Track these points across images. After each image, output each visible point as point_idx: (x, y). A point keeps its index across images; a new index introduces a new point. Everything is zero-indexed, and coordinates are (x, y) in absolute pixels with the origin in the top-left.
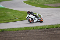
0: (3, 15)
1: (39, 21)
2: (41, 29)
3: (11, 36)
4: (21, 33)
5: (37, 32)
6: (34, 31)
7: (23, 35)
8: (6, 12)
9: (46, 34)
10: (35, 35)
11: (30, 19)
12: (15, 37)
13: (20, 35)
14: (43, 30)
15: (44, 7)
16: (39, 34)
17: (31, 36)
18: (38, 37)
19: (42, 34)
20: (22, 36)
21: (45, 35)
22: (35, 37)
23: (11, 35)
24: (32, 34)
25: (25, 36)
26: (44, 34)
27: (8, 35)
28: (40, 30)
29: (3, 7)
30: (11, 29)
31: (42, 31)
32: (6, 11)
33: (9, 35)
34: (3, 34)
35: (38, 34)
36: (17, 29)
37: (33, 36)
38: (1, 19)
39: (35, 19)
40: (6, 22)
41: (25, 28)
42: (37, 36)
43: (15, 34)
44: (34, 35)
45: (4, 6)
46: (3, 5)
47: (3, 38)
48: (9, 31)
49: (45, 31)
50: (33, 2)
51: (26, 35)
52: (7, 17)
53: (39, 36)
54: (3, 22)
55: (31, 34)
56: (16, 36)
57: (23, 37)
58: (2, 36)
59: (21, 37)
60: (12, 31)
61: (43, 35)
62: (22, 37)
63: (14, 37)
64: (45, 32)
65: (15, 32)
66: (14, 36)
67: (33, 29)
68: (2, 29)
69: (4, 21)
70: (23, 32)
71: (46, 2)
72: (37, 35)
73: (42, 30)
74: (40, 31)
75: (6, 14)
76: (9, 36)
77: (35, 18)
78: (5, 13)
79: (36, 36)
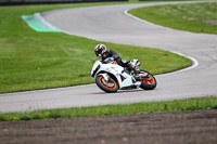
0: (55, 59)
1: (139, 83)
2: (193, 109)
3: (85, 135)
4: (122, 125)
5: (177, 119)
6: (168, 115)
7: (128, 130)
8: (65, 50)
9: (212, 128)
10: (170, 130)
11: (104, 75)
12: (100, 137)
13: (116, 130)
14: (200, 113)
15: (202, 31)
16: (185, 129)
17: (157, 135)
18: (182, 138)
19: (197, 129)
20: (125, 136)
21: (208, 132)
22: (172, 137)
23: (84, 132)
24: (160, 128)
25: (134, 136)
26: (204, 128)
27: (73, 129)
28: (190, 115)
29: (53, 29)
30: (84, 109)
31: (198, 117)
32: (66, 46)
33: (76, 131)
34: (54, 129)
35: (182, 127)
36: (106, 110)
37: (163, 134)
38: (48, 72)
39: (123, 78)
40: (65, 83)
41: (134, 104)
42: (180, 134)
43: (99, 128)
44: (166, 131)
45: (58, 27)
46: (53, 24)
47: (56, 142)
48: (78, 116)
49: (209, 117)
50: (164, 14)
51: (139, 130)
52: (69, 65)
53: (185, 133)
54: (54, 84)
55: (155, 129)
56: (104, 133)
57: (129, 137)
58: (53, 135)
59: (119, 138)
60: (86, 116)
61: (201, 132)
62: (125, 139)
63: (95, 139)
64: (209, 121)
65: (100, 122)
66: (95, 135)
67: (162, 108)
68: (51, 111)
69: (61, 79)
70: (128, 121)
71: (209, 13)
72: (179, 130)
73: (195, 114)
74: (189, 118)
75: (66, 55)
76: (78, 135)
77: (125, 74)
78: (61, 53)
79: (175, 134)
